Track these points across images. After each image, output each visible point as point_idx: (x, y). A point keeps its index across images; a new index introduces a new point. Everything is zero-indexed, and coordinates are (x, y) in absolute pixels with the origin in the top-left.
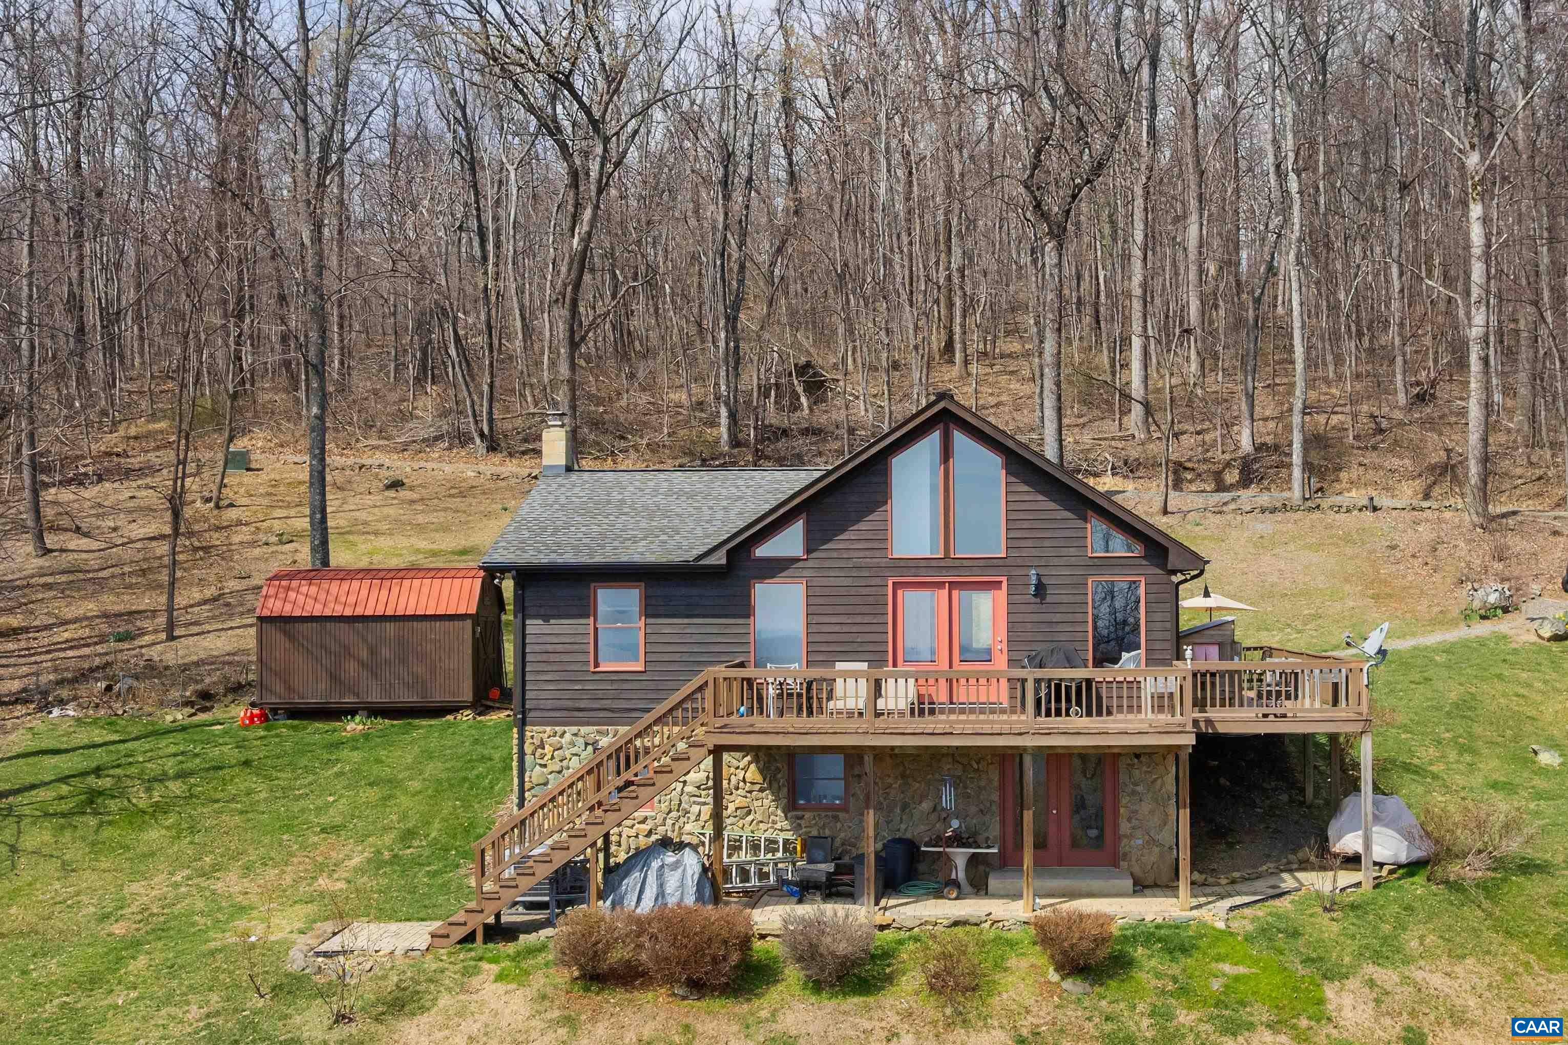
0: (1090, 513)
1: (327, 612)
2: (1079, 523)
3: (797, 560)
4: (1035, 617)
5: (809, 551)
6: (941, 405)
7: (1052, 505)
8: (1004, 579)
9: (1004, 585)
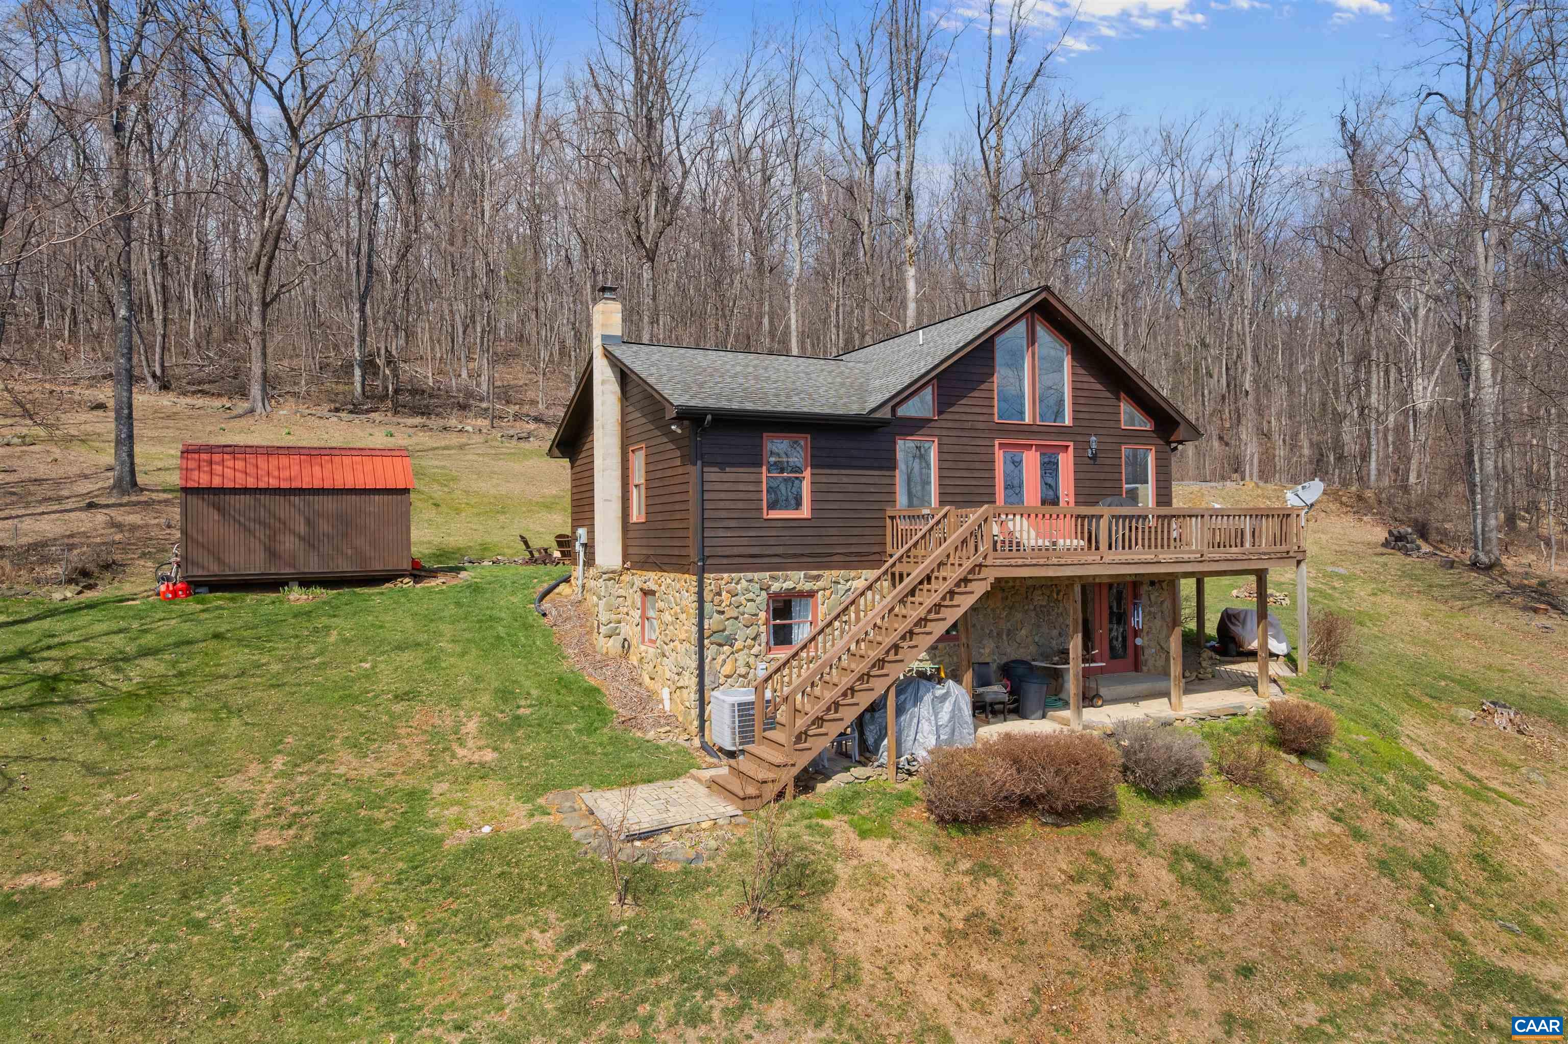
0: (1122, 395)
1: (262, 485)
2: (1114, 402)
3: (930, 420)
4: (1089, 476)
5: (940, 413)
6: (1043, 295)
7: (1099, 387)
8: (1071, 444)
9: (1071, 449)
